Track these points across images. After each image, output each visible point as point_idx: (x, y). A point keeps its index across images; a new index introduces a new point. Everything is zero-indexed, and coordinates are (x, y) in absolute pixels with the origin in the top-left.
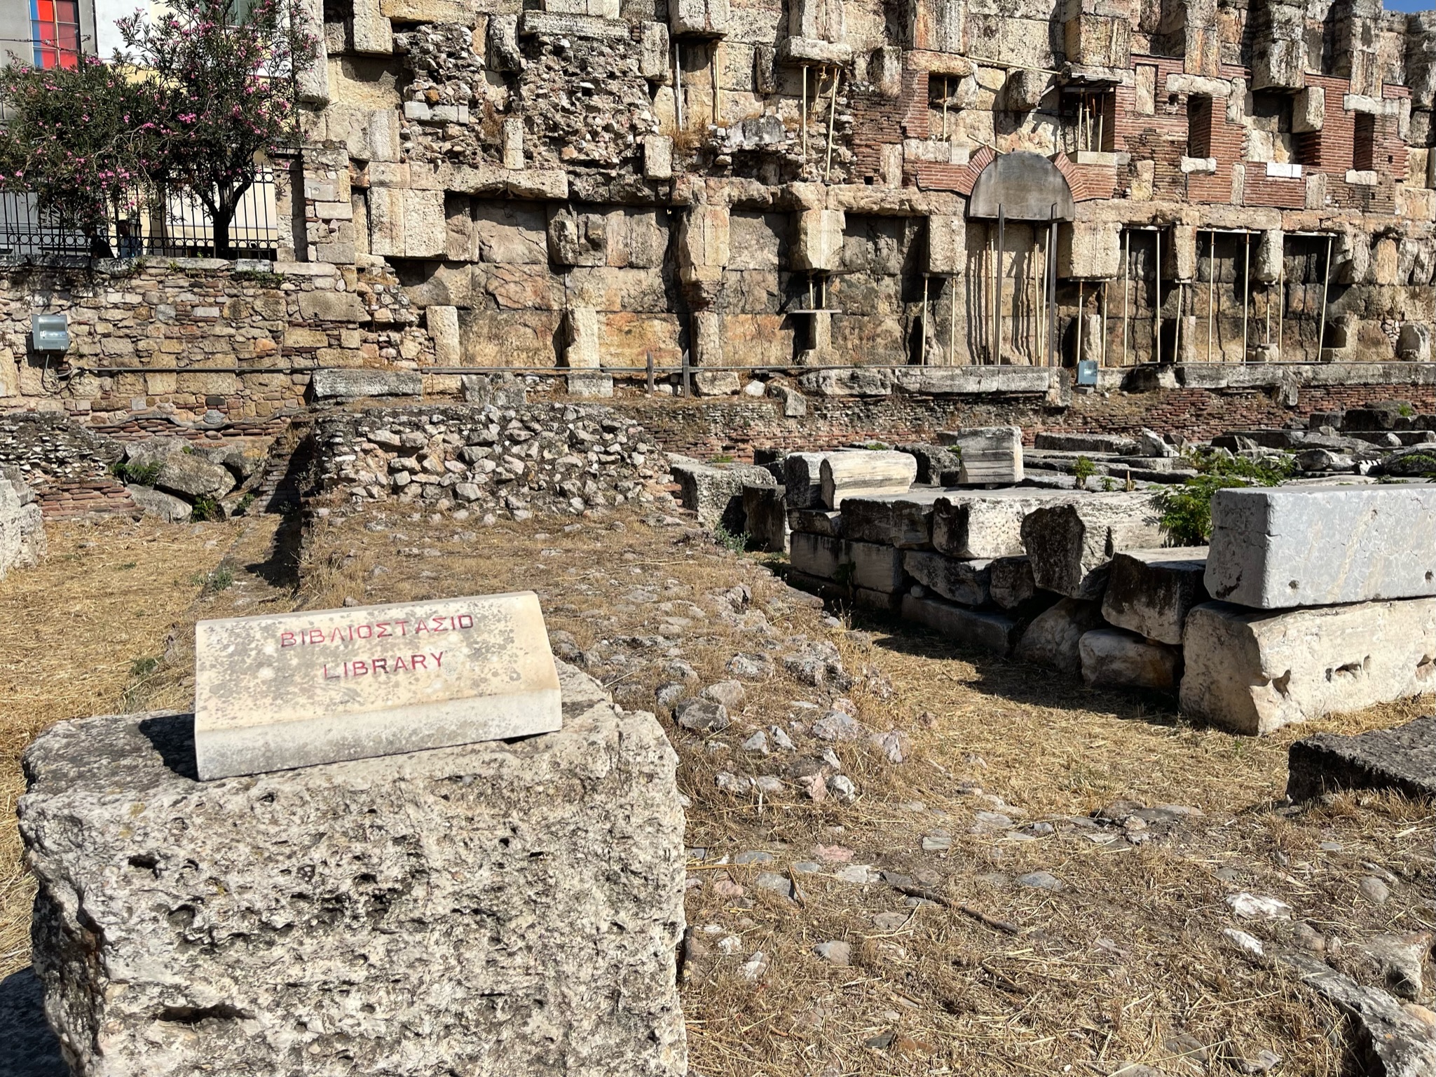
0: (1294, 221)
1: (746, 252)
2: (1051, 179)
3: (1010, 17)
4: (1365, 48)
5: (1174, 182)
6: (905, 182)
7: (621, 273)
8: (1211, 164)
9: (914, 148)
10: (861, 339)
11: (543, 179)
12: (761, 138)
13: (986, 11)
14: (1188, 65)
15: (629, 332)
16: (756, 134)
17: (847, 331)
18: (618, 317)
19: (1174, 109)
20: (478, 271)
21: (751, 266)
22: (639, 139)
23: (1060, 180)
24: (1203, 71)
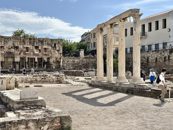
0: (38, 57)
3: (9, 41)
4: (45, 42)
5: (25, 54)
19: (25, 48)
23: (13, 54)
24: (27, 45)
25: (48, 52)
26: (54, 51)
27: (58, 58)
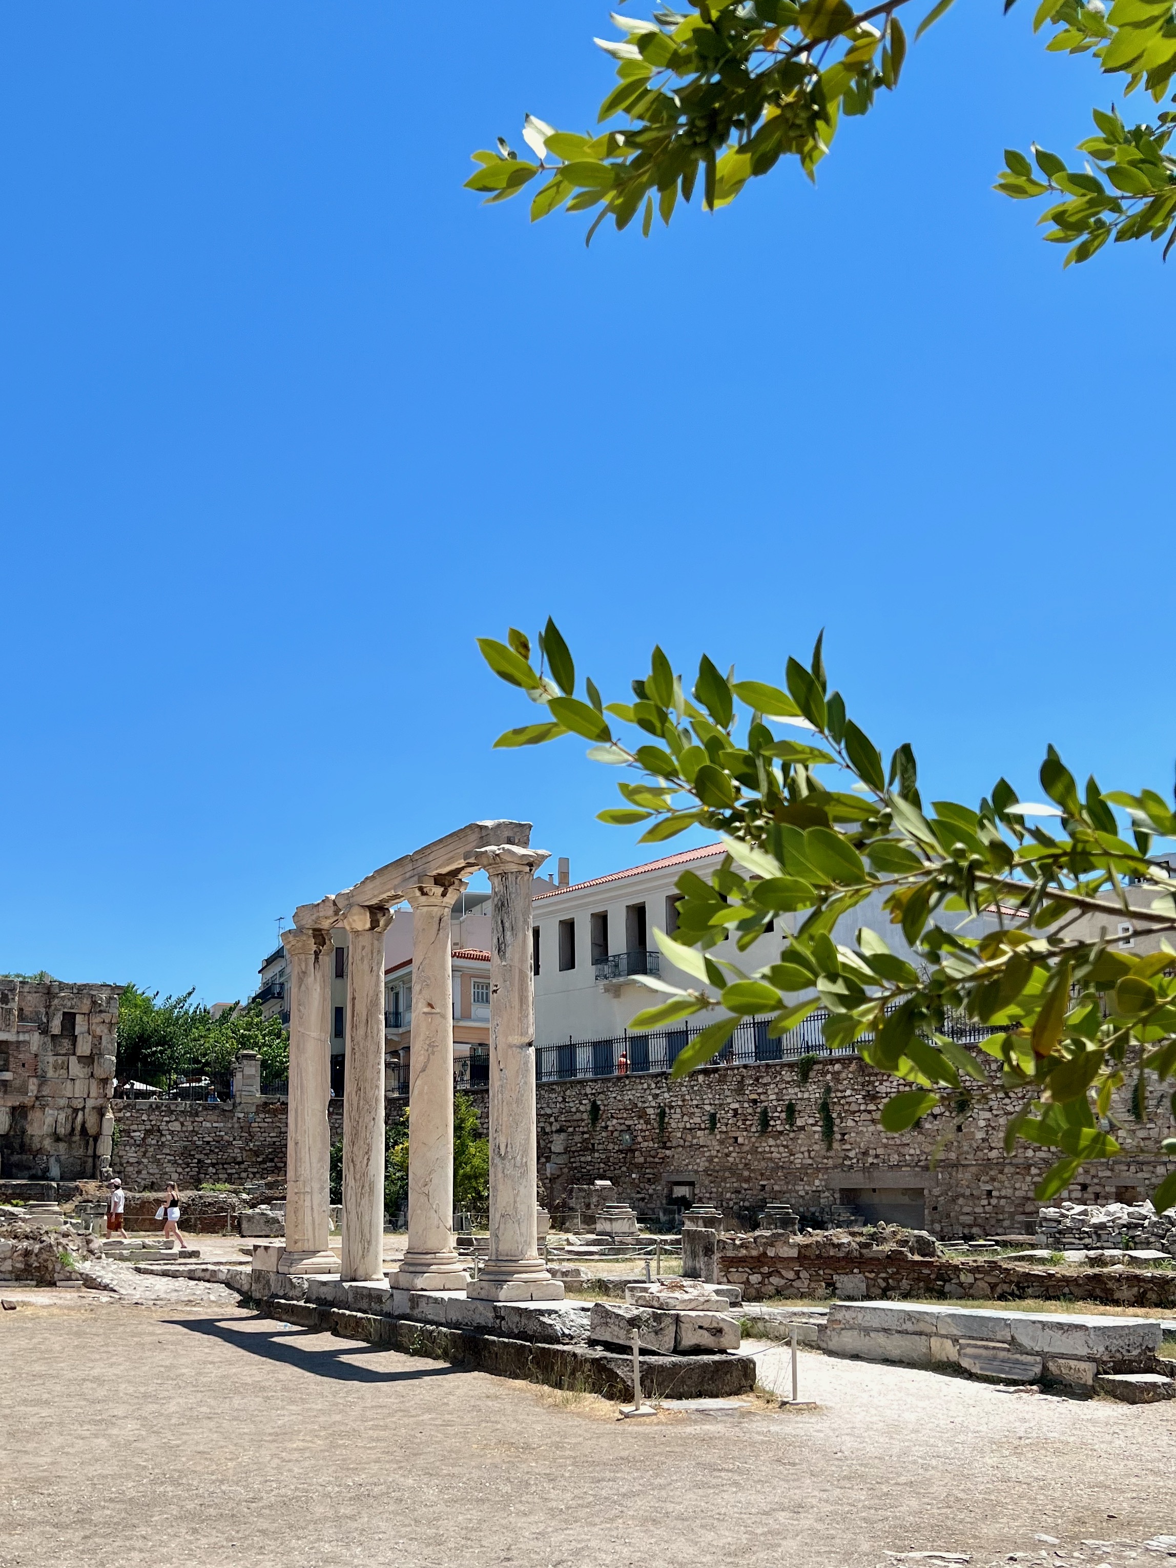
25: (20, 1070)
26: (63, 1063)
27: (84, 1107)
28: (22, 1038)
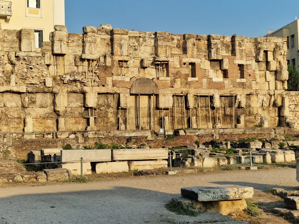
0: (222, 92)
1: (73, 103)
2: (152, 84)
3: (141, 46)
4: (240, 48)
5: (187, 84)
6: (113, 86)
7: (40, 109)
8: (196, 79)
9: (115, 78)
10: (104, 123)
11: (19, 88)
12: (75, 77)
13: (135, 45)
14: (188, 56)
15: (41, 123)
16: (73, 76)
17: (100, 122)
18: (39, 119)
19: (185, 66)
20: (3, 109)
21: (74, 106)
22: (44, 78)
23: (155, 84)
24: (192, 57)
25: (249, 78)
26: (263, 74)
27: (274, 94)
28: (248, 63)
